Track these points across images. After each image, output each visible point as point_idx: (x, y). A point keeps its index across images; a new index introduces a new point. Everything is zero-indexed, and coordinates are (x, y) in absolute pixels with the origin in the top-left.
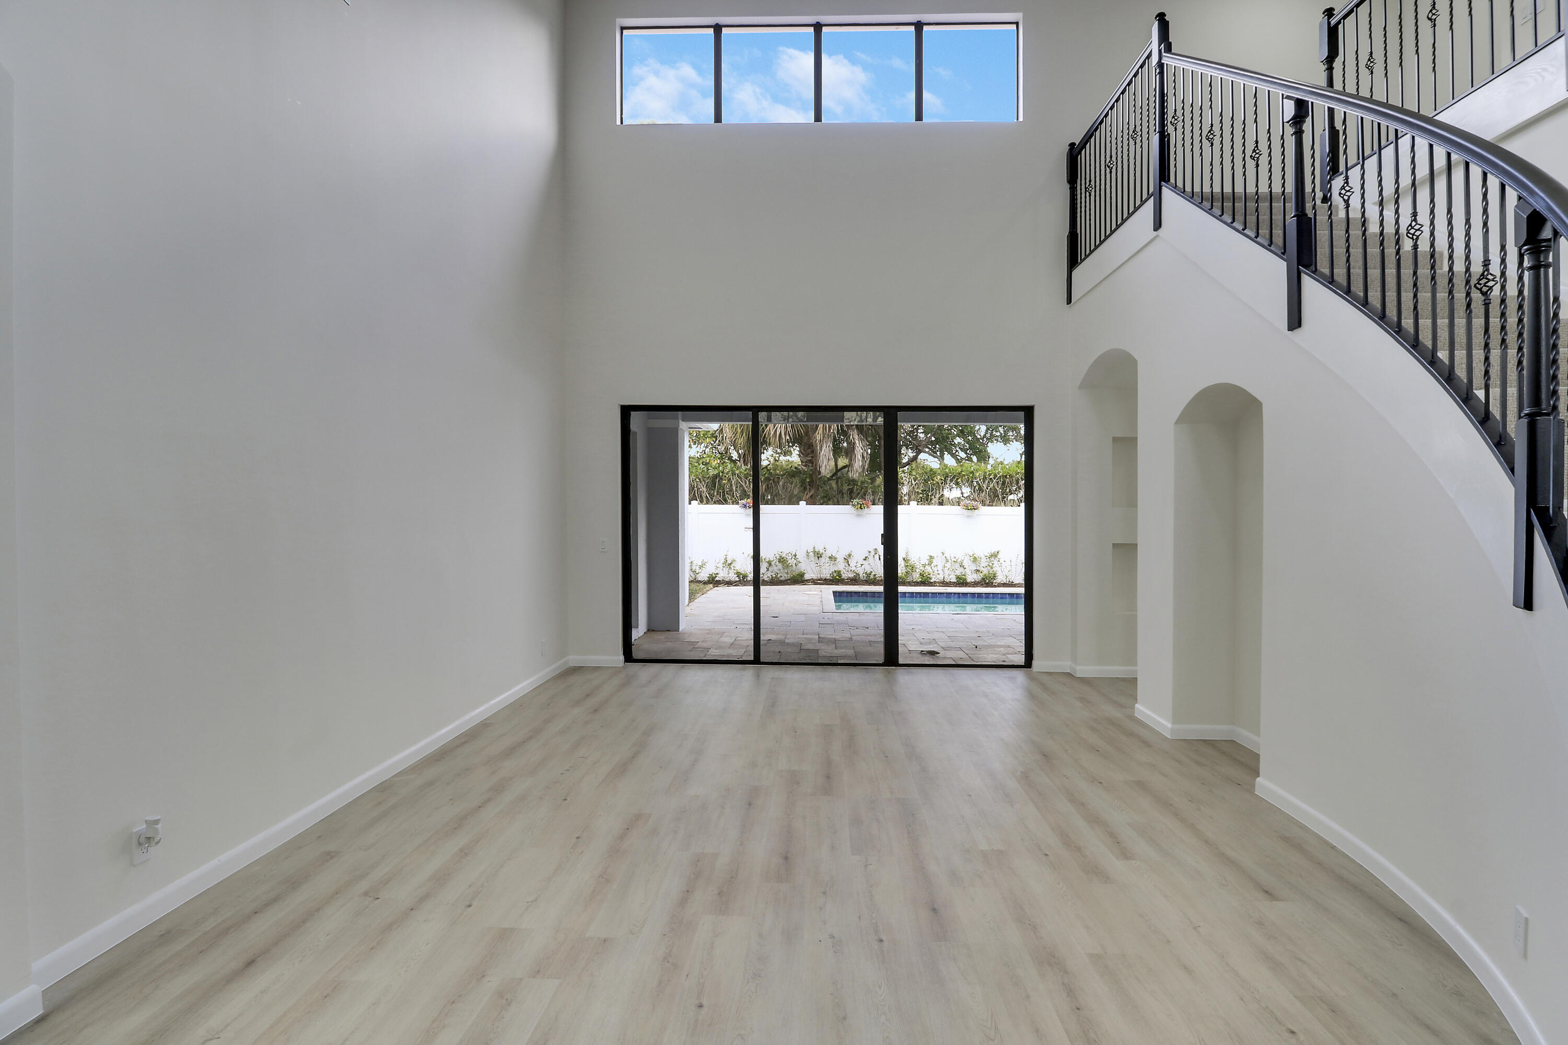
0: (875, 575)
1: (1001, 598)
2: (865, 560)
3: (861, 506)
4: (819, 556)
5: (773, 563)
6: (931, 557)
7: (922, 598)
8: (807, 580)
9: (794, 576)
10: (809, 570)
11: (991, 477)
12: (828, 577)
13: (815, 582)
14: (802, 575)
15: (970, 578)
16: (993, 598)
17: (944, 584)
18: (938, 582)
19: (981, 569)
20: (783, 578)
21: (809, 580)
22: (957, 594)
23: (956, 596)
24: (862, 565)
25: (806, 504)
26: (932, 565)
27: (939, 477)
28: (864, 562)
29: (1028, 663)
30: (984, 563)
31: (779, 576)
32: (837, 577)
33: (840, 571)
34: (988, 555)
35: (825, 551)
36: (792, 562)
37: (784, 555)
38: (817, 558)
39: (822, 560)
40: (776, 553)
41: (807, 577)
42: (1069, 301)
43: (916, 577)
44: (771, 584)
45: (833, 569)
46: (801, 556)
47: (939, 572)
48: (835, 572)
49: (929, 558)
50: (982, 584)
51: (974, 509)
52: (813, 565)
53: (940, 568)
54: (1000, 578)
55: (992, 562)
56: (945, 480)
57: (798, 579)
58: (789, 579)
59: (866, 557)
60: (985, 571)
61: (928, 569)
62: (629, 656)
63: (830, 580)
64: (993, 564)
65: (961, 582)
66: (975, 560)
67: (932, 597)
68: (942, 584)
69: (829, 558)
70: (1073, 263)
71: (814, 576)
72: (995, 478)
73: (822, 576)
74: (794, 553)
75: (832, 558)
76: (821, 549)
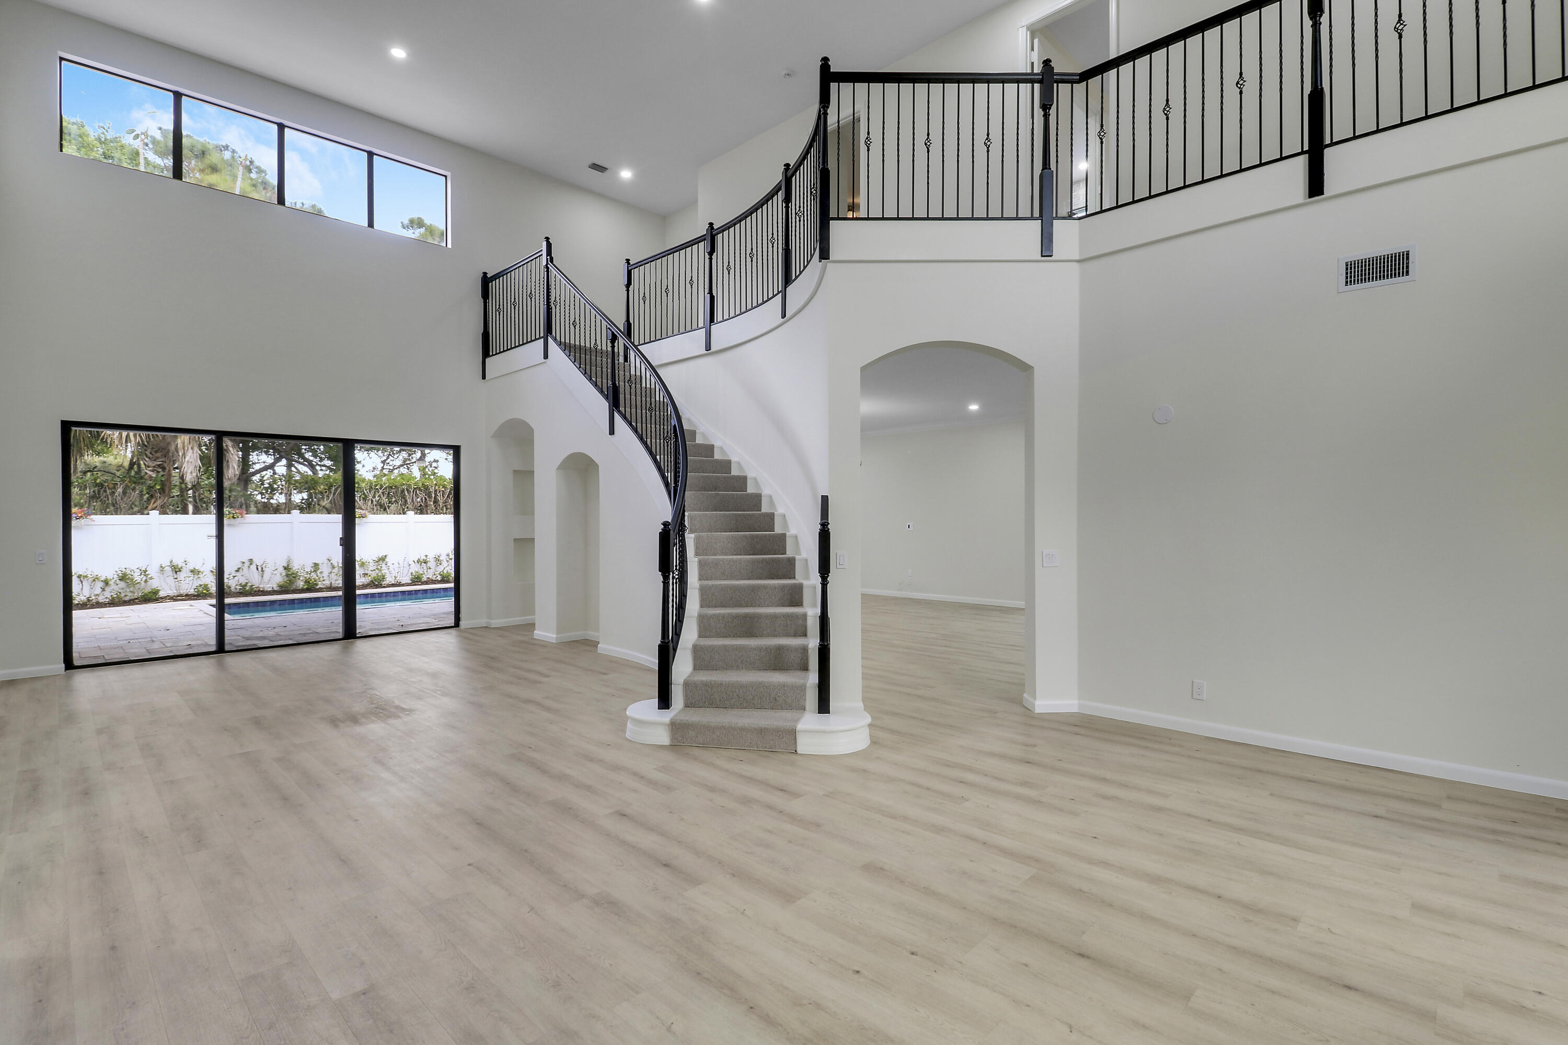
0: (252, 586)
1: (394, 596)
2: (237, 571)
3: (233, 516)
4: (177, 570)
5: (111, 583)
6: (316, 565)
8: (162, 598)
9: (146, 595)
10: (165, 586)
11: (377, 487)
12: (192, 592)
13: (174, 599)
14: (156, 592)
16: (386, 596)
18: (325, 588)
19: (369, 573)
20: (127, 599)
21: (165, 597)
24: (234, 577)
25: (160, 514)
26: (318, 572)
27: (322, 487)
28: (237, 574)
29: (457, 624)
30: (372, 566)
31: (123, 595)
32: (205, 591)
33: (207, 585)
34: (376, 559)
35: (186, 564)
36: (137, 577)
37: (128, 572)
38: (174, 572)
39: (181, 576)
40: (118, 570)
41: (162, 594)
42: (484, 377)
43: (301, 584)
44: (112, 606)
45: (197, 583)
46: (153, 571)
47: (324, 579)
48: (201, 585)
49: (313, 565)
50: (371, 587)
51: (363, 517)
52: (171, 580)
53: (325, 574)
54: (389, 579)
55: (381, 565)
56: (330, 489)
57: (151, 598)
58: (136, 599)
59: (239, 568)
60: (374, 574)
61: (314, 575)
62: (69, 664)
63: (195, 596)
64: (381, 567)
68: (330, 589)
69: (192, 571)
70: (486, 353)
71: (172, 593)
72: (381, 489)
73: (183, 592)
74: (144, 569)
75: (194, 572)
76: (179, 562)
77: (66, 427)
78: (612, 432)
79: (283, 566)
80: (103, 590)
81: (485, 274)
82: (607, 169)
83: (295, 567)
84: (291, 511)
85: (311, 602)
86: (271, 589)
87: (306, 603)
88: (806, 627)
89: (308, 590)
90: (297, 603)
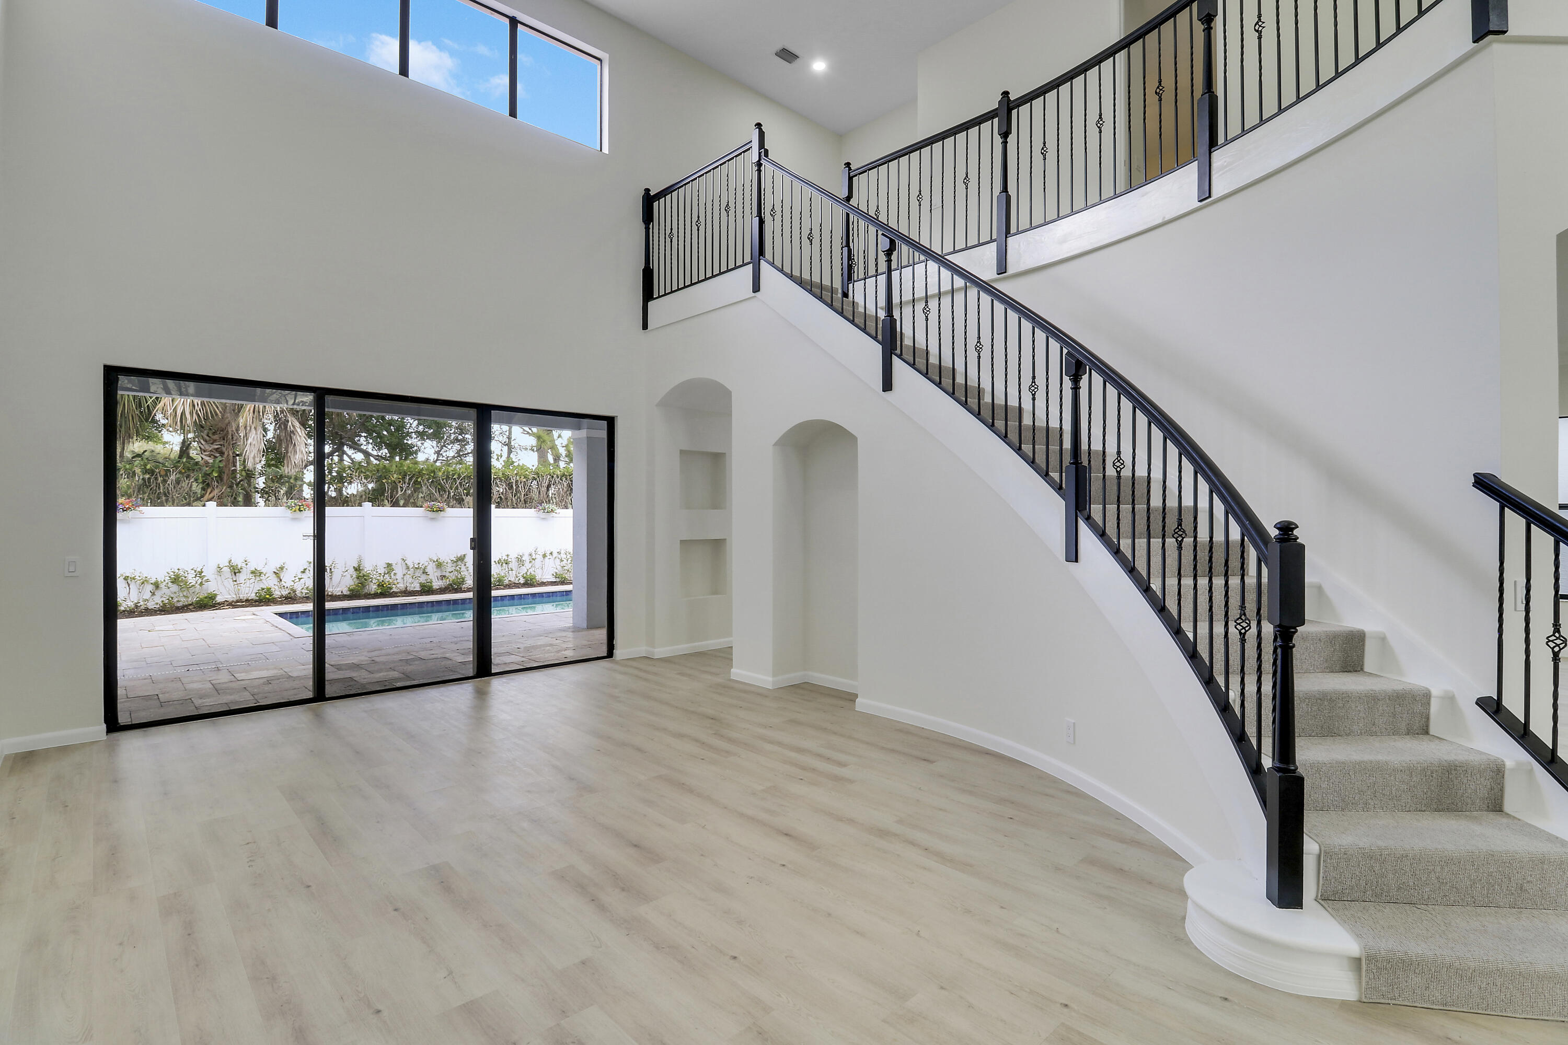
2: (303, 572)
3: (300, 508)
4: (236, 571)
5: (162, 586)
6: (389, 565)
7: (390, 611)
8: (219, 604)
9: (201, 600)
10: (222, 590)
11: (454, 477)
12: (253, 596)
13: (233, 605)
14: (212, 597)
15: (437, 584)
17: (406, 593)
18: (402, 592)
19: (447, 574)
20: (180, 604)
21: (223, 603)
22: (430, 603)
23: (430, 604)
24: (300, 579)
25: (217, 506)
26: (391, 574)
27: (395, 476)
28: (303, 576)
29: (610, 654)
30: (450, 567)
31: (175, 600)
32: (267, 596)
33: (270, 589)
34: (455, 559)
35: (246, 564)
36: (191, 579)
37: (181, 573)
38: (233, 573)
39: (241, 577)
40: (169, 571)
41: (219, 599)
42: (645, 326)
43: (373, 588)
44: (163, 613)
45: (258, 587)
46: (209, 573)
47: (398, 581)
48: (263, 589)
49: (386, 566)
50: (450, 590)
51: (441, 511)
52: (229, 584)
53: (399, 576)
55: (460, 566)
56: (404, 478)
57: (207, 604)
58: (190, 605)
59: (305, 569)
60: (452, 577)
61: (387, 578)
62: (113, 723)
63: (256, 601)
64: (460, 568)
65: (426, 590)
66: (439, 565)
67: (401, 609)
68: (405, 593)
69: (253, 572)
70: (648, 294)
71: (231, 597)
72: (458, 479)
73: (243, 596)
74: (199, 570)
75: (256, 573)
76: (238, 562)
77: (112, 374)
78: (887, 385)
79: (354, 567)
80: (153, 594)
81: (647, 190)
82: (798, 57)
83: (367, 568)
84: (363, 503)
85: (388, 610)
86: (340, 593)
87: (382, 611)
88: (1428, 718)
89: (383, 595)
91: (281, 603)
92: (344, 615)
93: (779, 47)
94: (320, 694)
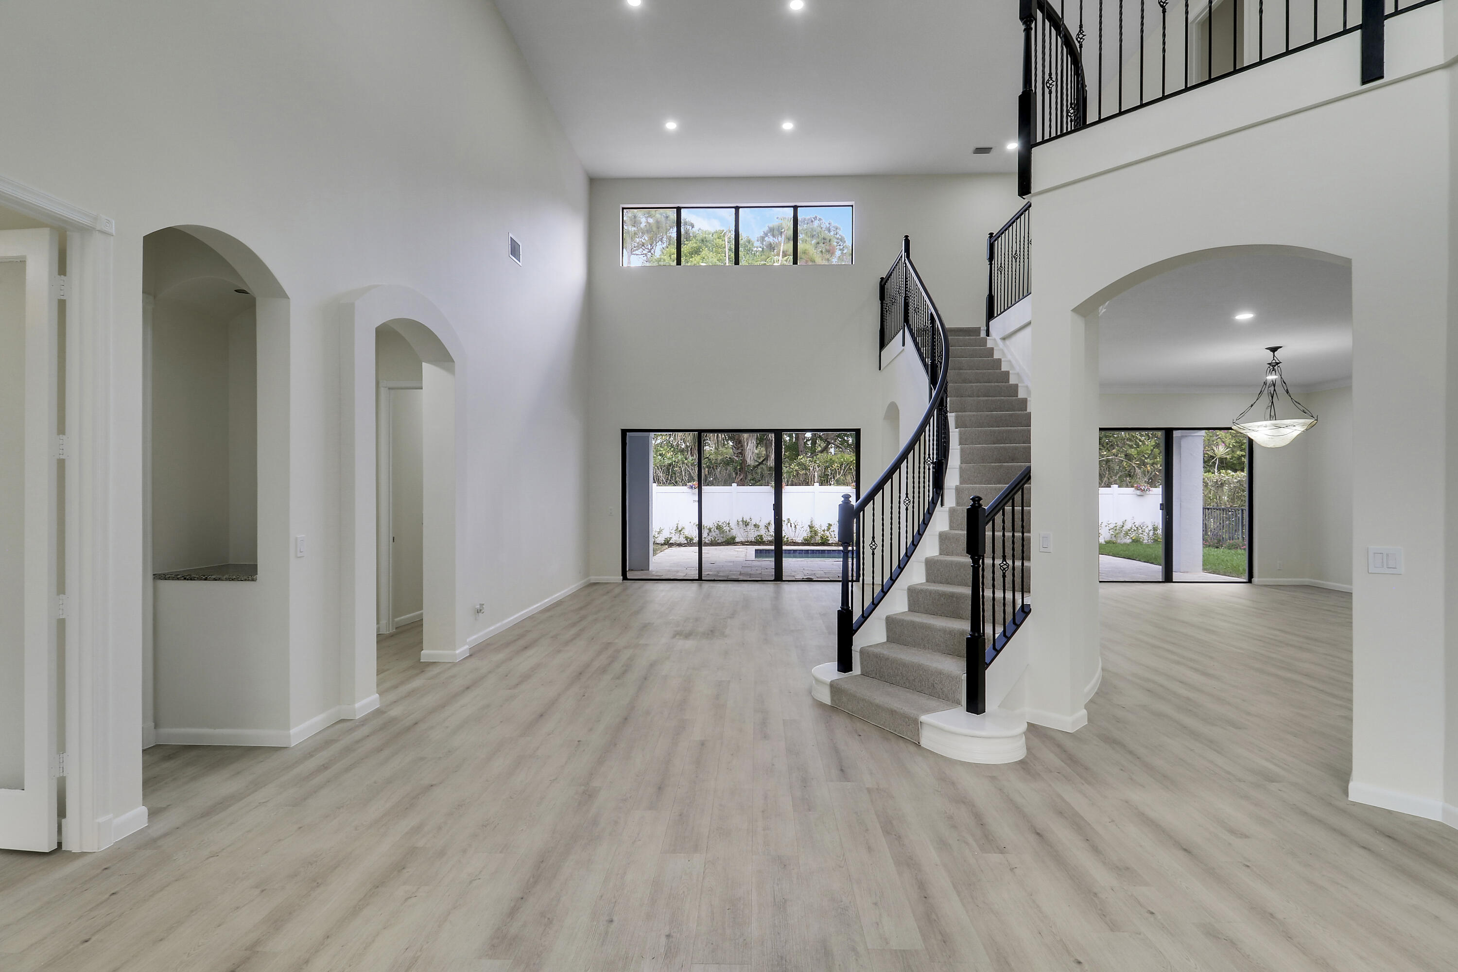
0: (787, 538)
4: (747, 524)
5: (712, 530)
6: (830, 525)
8: (737, 542)
9: (728, 539)
10: (739, 535)
12: (753, 540)
13: (743, 543)
14: (734, 538)
18: (835, 544)
20: (719, 541)
21: (739, 542)
25: (738, 486)
26: (830, 531)
27: (836, 465)
31: (717, 539)
32: (760, 540)
33: (762, 536)
35: (751, 520)
36: (726, 529)
37: (720, 524)
38: (745, 525)
39: (749, 527)
40: (714, 522)
41: (737, 540)
42: (880, 369)
43: (818, 539)
45: (756, 534)
46: (733, 524)
48: (758, 536)
52: (742, 531)
57: (731, 542)
58: (724, 542)
61: (827, 533)
62: (625, 577)
63: (754, 542)
67: (827, 553)
69: (755, 525)
71: (743, 540)
73: (750, 539)
74: (727, 522)
75: (756, 526)
76: (747, 518)
77: (624, 432)
79: (810, 525)
80: (708, 535)
81: (882, 279)
82: (991, 148)
83: (817, 527)
84: (813, 483)
89: (823, 544)
90: (810, 553)
91: (767, 545)
92: (794, 554)
93: (972, 148)
94: (700, 579)
